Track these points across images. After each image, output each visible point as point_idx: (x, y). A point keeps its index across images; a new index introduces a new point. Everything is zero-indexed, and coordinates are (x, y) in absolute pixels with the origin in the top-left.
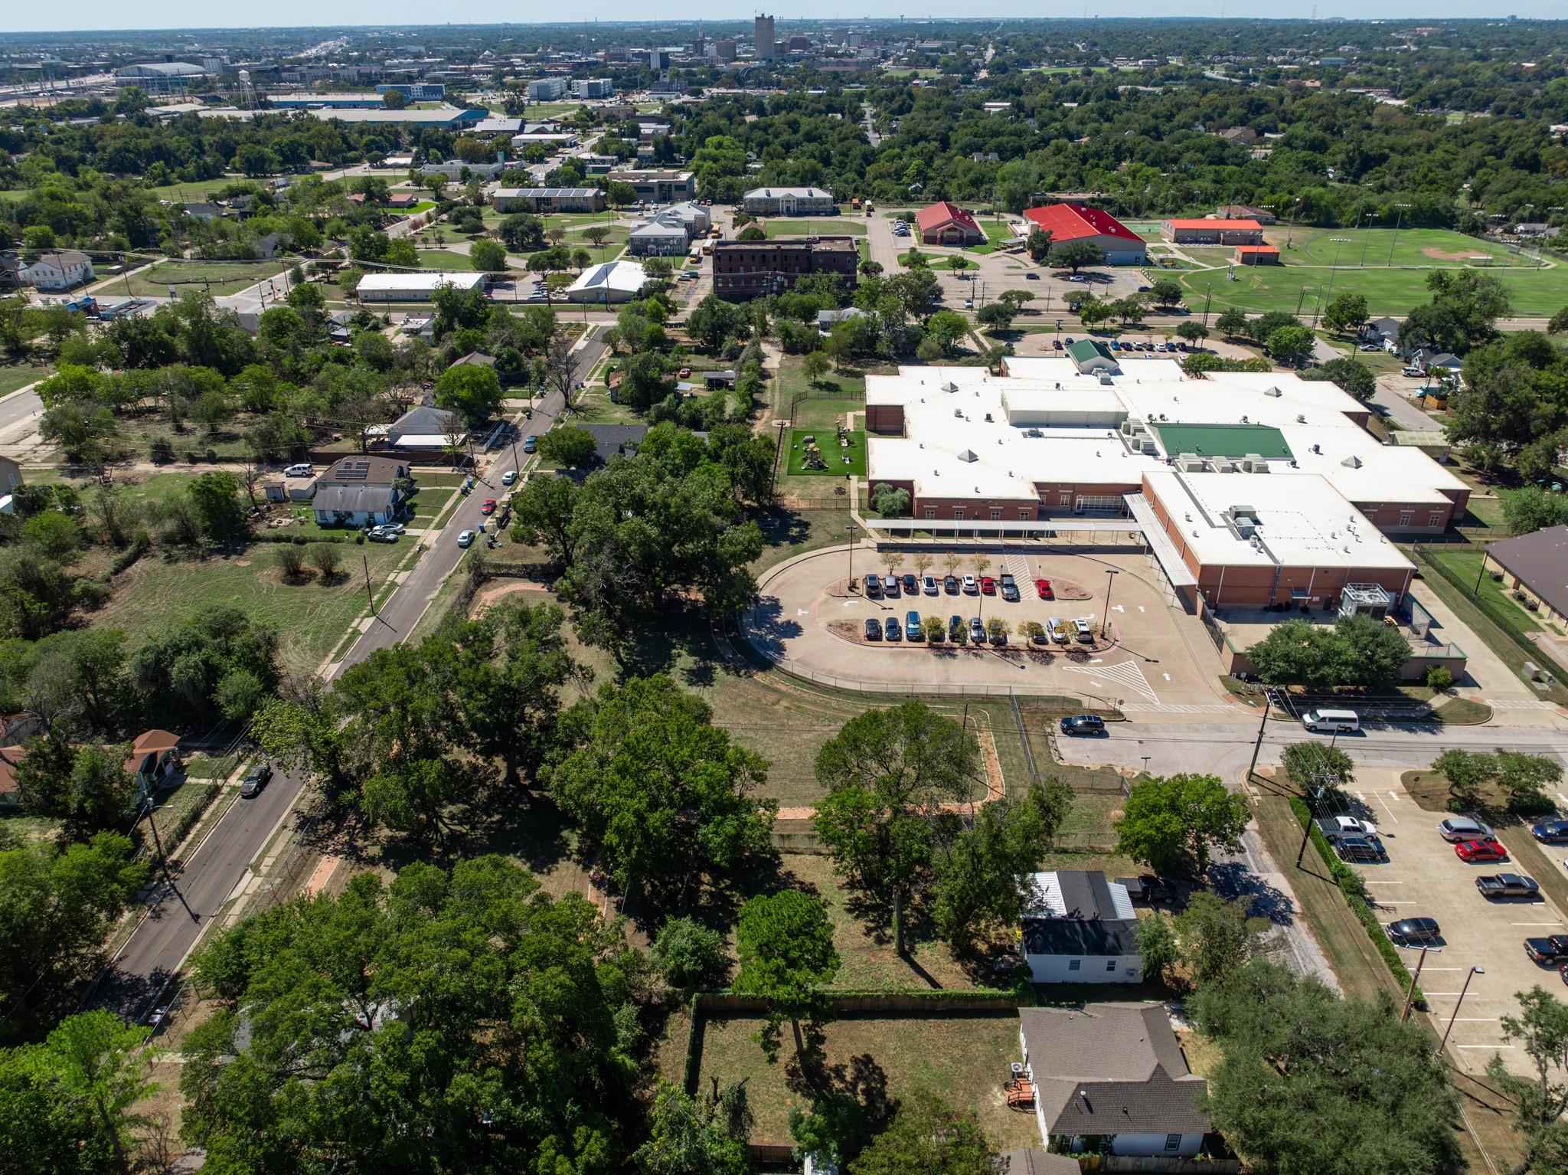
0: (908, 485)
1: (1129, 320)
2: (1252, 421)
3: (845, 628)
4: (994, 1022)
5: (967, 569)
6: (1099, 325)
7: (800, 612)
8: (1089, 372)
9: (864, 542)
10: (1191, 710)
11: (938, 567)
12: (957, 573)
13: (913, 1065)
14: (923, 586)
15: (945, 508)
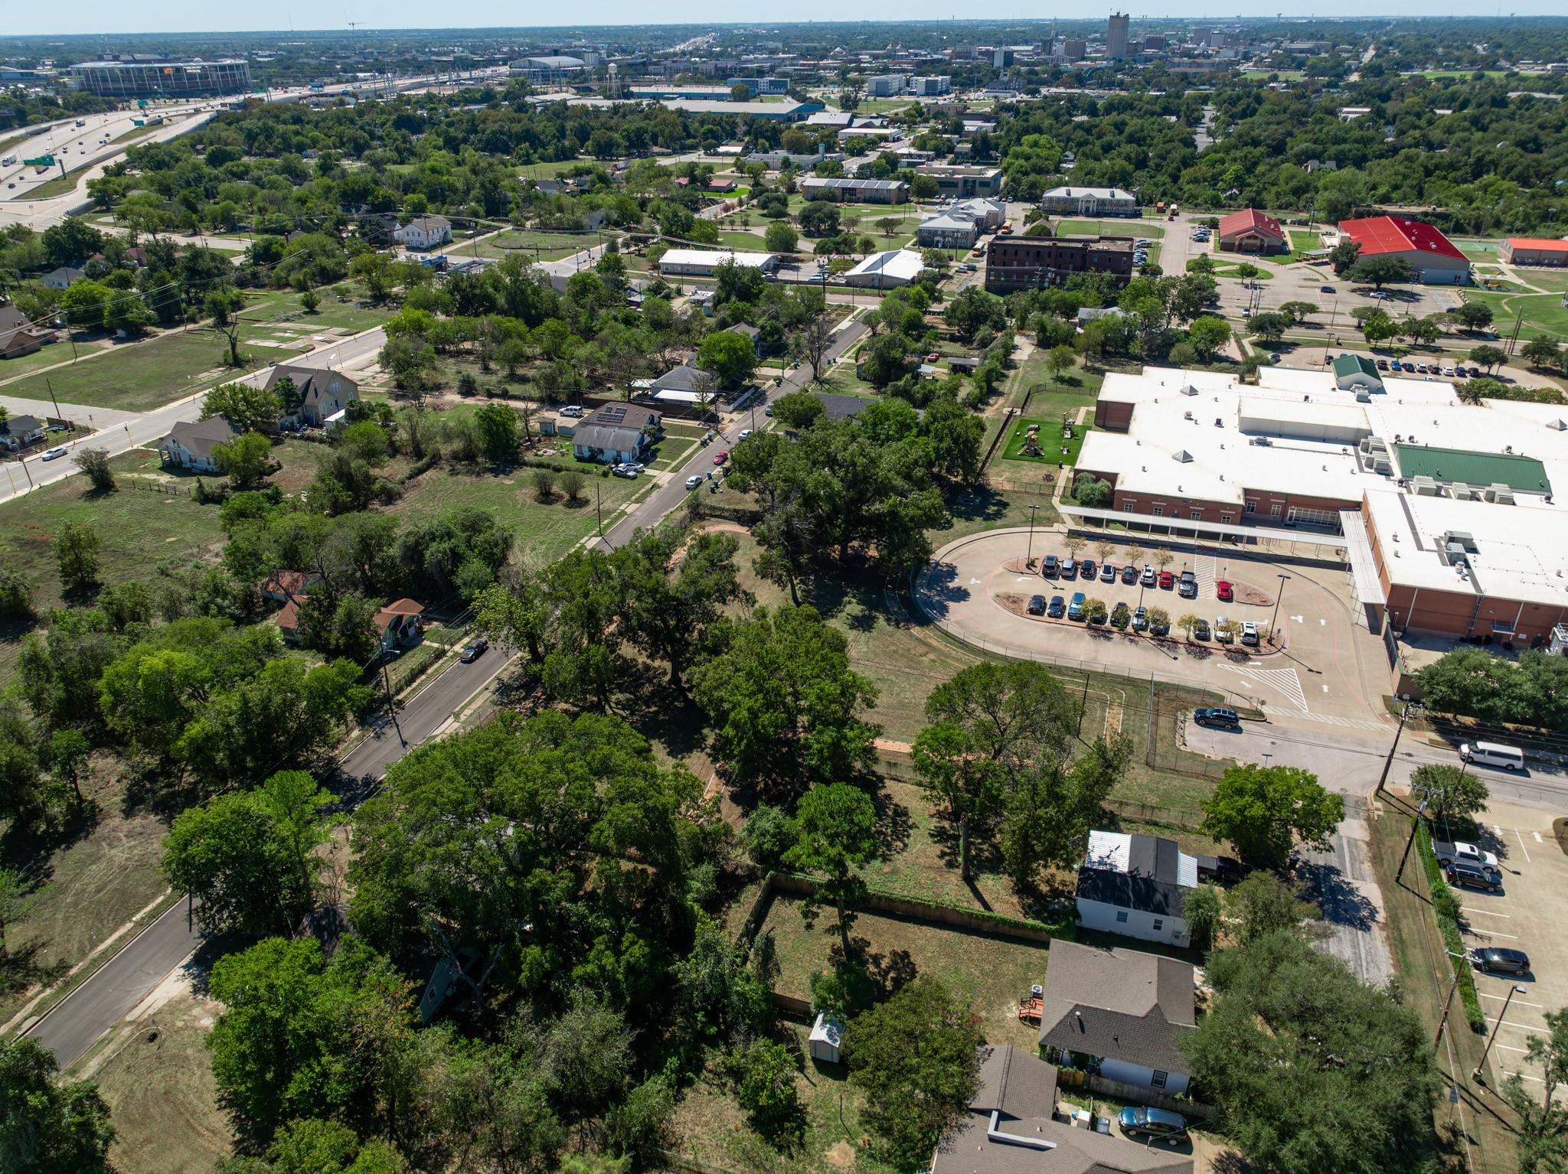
0: (1112, 478)
1: (1421, 341)
2: (1516, 452)
3: (1011, 601)
4: (1032, 950)
5: (1149, 561)
6: (1384, 343)
7: (973, 581)
8: (1348, 388)
9: (1056, 526)
10: (1339, 722)
11: (1120, 557)
12: (1139, 565)
13: (944, 968)
14: (1100, 572)
15: (1144, 502)
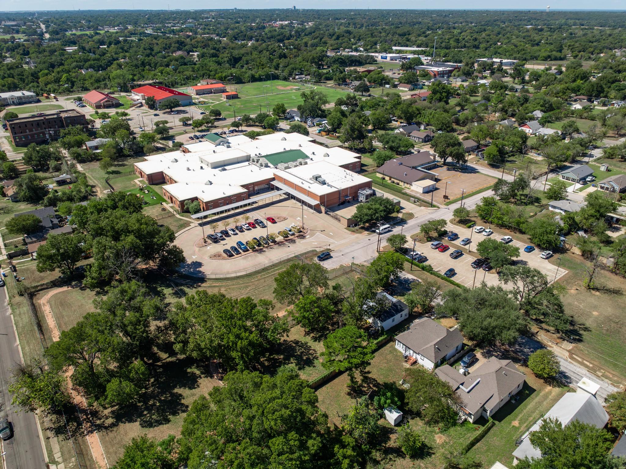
0: (196, 199)
1: (210, 125)
2: (287, 149)
3: (217, 256)
4: (385, 348)
5: (241, 221)
6: (200, 129)
7: (194, 257)
8: (219, 145)
9: (192, 225)
10: (343, 242)
11: (232, 223)
12: (239, 224)
13: (378, 371)
14: (231, 232)
15: (215, 203)
